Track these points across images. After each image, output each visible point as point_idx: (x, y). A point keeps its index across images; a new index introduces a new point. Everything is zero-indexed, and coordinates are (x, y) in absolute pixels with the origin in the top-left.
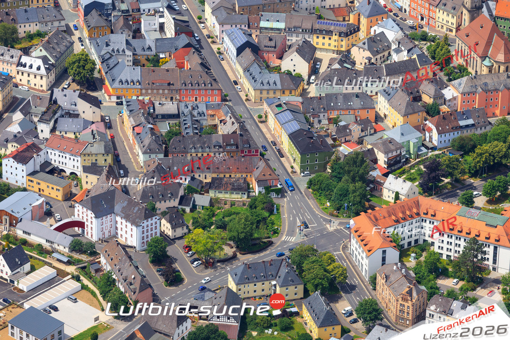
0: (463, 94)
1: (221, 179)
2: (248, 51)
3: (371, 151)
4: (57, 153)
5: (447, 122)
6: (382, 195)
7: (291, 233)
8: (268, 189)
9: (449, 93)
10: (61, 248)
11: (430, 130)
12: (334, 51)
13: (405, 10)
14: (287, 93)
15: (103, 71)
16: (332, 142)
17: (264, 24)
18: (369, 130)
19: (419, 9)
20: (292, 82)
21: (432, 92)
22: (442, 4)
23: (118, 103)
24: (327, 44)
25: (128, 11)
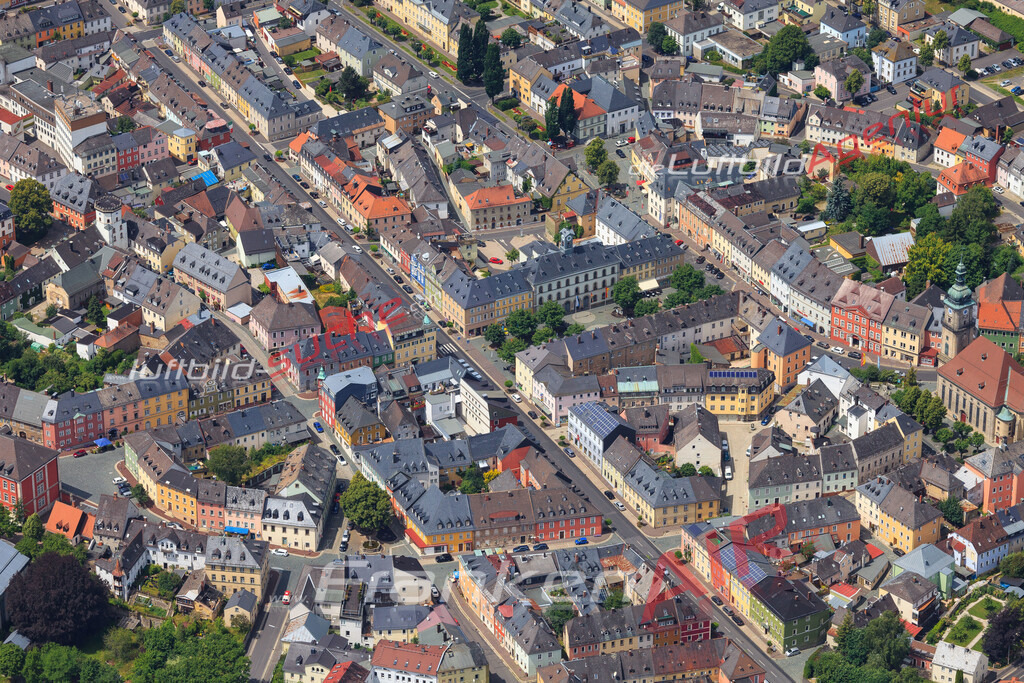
0: (993, 478)
2: (621, 441)
3: (887, 600)
4: (394, 673)
5: (986, 533)
6: (929, 675)
9: (968, 477)
11: (961, 548)
12: (739, 417)
13: (822, 330)
14: (705, 506)
15: (397, 505)
16: (815, 589)
17: (623, 387)
18: (864, 559)
19: (849, 327)
20: (711, 487)
21: (945, 481)
22: (891, 319)
23: (439, 559)
24: (728, 407)
25: (402, 392)
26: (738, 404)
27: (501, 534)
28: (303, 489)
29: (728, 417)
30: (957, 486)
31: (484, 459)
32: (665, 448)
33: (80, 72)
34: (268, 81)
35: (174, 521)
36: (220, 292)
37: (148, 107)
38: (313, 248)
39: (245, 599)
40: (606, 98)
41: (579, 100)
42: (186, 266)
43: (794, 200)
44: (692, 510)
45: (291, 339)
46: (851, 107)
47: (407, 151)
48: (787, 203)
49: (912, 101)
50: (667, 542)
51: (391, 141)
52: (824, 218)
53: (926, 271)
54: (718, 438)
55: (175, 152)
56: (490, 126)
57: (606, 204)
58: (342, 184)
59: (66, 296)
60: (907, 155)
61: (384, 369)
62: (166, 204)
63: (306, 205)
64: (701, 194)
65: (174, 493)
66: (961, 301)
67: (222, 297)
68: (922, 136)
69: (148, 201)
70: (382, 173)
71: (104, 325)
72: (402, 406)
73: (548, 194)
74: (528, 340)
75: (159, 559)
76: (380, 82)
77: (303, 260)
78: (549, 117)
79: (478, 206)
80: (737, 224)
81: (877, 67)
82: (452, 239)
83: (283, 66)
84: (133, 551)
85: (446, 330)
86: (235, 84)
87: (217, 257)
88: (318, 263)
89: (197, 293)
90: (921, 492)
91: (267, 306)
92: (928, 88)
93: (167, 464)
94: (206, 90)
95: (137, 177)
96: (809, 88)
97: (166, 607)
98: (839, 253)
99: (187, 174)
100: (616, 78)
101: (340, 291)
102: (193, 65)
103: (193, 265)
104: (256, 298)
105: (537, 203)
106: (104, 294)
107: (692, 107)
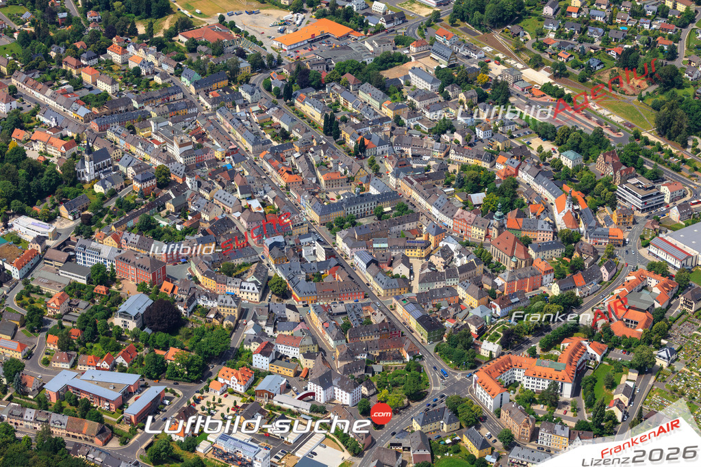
0: (508, 282)
1: (385, 353)
2: (373, 265)
3: (466, 325)
4: (283, 346)
5: (504, 302)
6: (480, 352)
7: (436, 384)
8: (415, 357)
9: (499, 281)
10: (304, 411)
11: (495, 307)
12: (417, 258)
13: (450, 227)
14: (402, 289)
15: (289, 286)
16: (440, 320)
17: (375, 245)
18: (459, 310)
19: (460, 226)
20: (405, 282)
21: (491, 283)
22: (475, 224)
23: (304, 306)
24: (414, 254)
25: (294, 245)
26: (417, 253)
27: (327, 297)
28: (255, 279)
29: (413, 257)
30: (494, 285)
31: (322, 270)
32: (389, 268)
33: (185, 127)
34: (254, 132)
35: (208, 289)
36: (230, 207)
37: (208, 140)
38: (265, 193)
39: (231, 318)
40: (377, 142)
41: (367, 142)
42: (218, 198)
43: (443, 180)
44: (397, 291)
45: (255, 225)
46: (467, 147)
47: (302, 158)
48: (440, 181)
49: (489, 146)
50: (387, 302)
51: (297, 155)
52: (454, 187)
53: (489, 207)
54: (409, 265)
55: (217, 157)
56: (334, 150)
57: (373, 180)
58: (277, 170)
59: (173, 207)
60: (487, 165)
61: (288, 237)
62: (212, 175)
63: (264, 177)
64: (409, 177)
65: (208, 279)
66: (500, 217)
67: (231, 209)
68: (492, 157)
69: (206, 174)
70: (293, 166)
71: (187, 218)
72: (294, 250)
73: (353, 175)
74: (342, 227)
75: (201, 303)
76: (295, 134)
77: (261, 197)
78: (355, 148)
79: (327, 179)
80: (421, 188)
81: (477, 133)
82: (316, 191)
83: (260, 127)
84: (192, 299)
85: (312, 223)
86: (241, 133)
87: (229, 195)
88: (267, 198)
89: (222, 208)
90: (481, 286)
91: (247, 213)
92: (495, 141)
93: (206, 269)
94: (231, 135)
95: (202, 165)
96: (452, 140)
97: (203, 320)
98: (458, 199)
99: (221, 165)
100: (381, 134)
101: (274, 208)
102: (227, 126)
103: (221, 197)
104: (243, 210)
105: (349, 178)
106: (188, 207)
107: (408, 146)
